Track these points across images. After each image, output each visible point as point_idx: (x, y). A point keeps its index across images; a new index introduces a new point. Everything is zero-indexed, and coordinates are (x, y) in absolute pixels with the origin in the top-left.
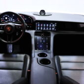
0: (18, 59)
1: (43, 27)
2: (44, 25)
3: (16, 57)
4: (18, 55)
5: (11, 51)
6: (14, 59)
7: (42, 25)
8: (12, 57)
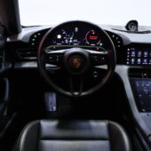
0: (97, 133)
1: (142, 58)
2: (146, 53)
3: (90, 128)
4: (93, 123)
5: (55, 108)
6: (86, 133)
7: (140, 53)
8: (80, 128)
